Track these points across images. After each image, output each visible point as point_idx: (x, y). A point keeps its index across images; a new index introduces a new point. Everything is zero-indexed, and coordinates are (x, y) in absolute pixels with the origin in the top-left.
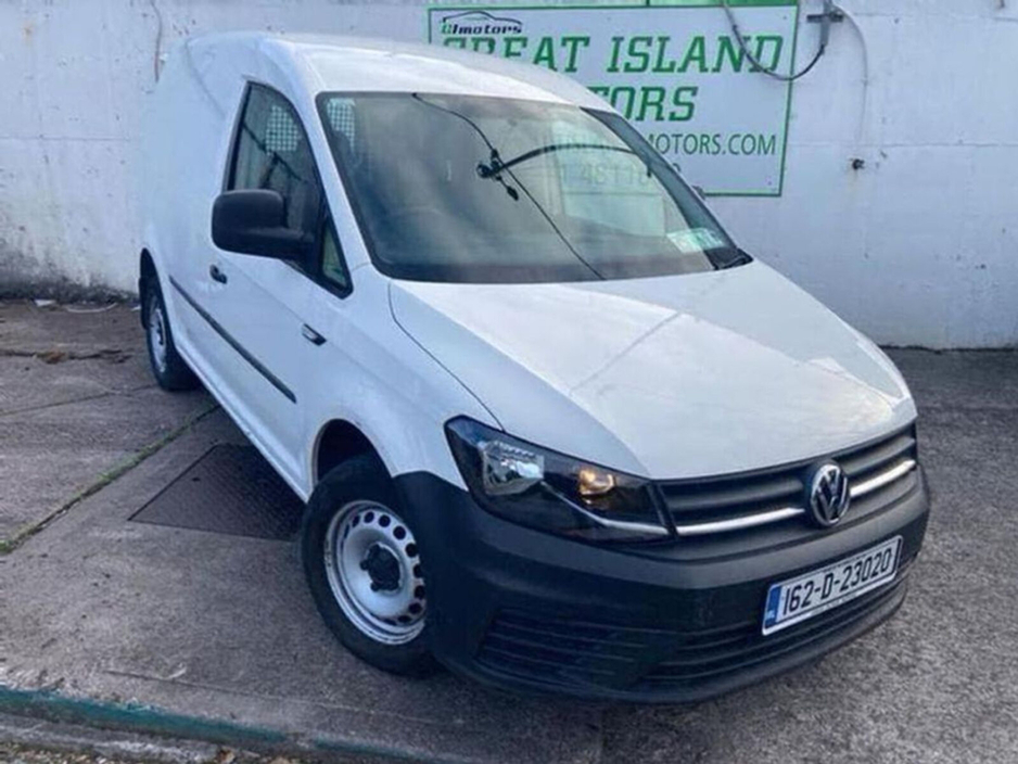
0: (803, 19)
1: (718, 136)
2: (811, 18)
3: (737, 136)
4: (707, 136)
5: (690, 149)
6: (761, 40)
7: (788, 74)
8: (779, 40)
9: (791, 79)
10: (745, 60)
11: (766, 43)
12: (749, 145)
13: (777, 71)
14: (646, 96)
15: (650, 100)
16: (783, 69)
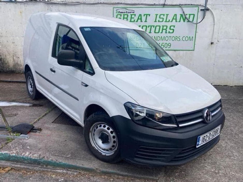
0: (200, 10)
1: (180, 37)
2: (201, 10)
3: (184, 37)
4: (177, 37)
5: (173, 40)
6: (190, 15)
7: (196, 23)
8: (194, 15)
9: (197, 24)
10: (186, 19)
11: (191, 16)
12: (187, 39)
13: (193, 22)
14: (163, 28)
15: (164, 28)
16: (195, 21)
